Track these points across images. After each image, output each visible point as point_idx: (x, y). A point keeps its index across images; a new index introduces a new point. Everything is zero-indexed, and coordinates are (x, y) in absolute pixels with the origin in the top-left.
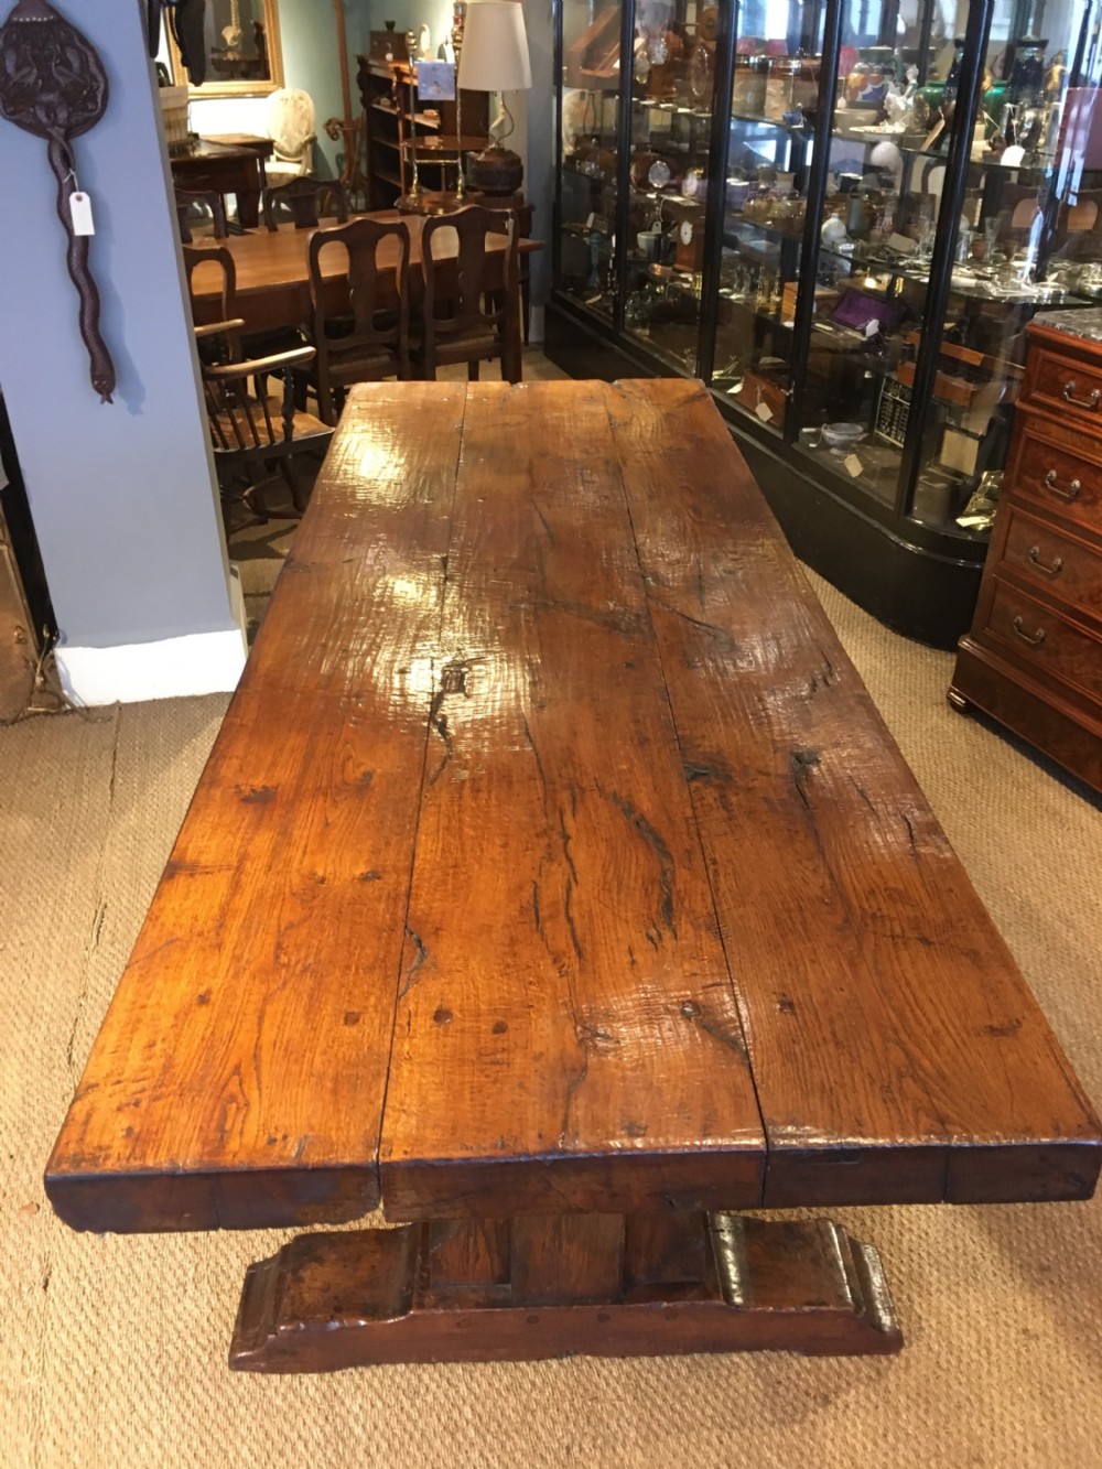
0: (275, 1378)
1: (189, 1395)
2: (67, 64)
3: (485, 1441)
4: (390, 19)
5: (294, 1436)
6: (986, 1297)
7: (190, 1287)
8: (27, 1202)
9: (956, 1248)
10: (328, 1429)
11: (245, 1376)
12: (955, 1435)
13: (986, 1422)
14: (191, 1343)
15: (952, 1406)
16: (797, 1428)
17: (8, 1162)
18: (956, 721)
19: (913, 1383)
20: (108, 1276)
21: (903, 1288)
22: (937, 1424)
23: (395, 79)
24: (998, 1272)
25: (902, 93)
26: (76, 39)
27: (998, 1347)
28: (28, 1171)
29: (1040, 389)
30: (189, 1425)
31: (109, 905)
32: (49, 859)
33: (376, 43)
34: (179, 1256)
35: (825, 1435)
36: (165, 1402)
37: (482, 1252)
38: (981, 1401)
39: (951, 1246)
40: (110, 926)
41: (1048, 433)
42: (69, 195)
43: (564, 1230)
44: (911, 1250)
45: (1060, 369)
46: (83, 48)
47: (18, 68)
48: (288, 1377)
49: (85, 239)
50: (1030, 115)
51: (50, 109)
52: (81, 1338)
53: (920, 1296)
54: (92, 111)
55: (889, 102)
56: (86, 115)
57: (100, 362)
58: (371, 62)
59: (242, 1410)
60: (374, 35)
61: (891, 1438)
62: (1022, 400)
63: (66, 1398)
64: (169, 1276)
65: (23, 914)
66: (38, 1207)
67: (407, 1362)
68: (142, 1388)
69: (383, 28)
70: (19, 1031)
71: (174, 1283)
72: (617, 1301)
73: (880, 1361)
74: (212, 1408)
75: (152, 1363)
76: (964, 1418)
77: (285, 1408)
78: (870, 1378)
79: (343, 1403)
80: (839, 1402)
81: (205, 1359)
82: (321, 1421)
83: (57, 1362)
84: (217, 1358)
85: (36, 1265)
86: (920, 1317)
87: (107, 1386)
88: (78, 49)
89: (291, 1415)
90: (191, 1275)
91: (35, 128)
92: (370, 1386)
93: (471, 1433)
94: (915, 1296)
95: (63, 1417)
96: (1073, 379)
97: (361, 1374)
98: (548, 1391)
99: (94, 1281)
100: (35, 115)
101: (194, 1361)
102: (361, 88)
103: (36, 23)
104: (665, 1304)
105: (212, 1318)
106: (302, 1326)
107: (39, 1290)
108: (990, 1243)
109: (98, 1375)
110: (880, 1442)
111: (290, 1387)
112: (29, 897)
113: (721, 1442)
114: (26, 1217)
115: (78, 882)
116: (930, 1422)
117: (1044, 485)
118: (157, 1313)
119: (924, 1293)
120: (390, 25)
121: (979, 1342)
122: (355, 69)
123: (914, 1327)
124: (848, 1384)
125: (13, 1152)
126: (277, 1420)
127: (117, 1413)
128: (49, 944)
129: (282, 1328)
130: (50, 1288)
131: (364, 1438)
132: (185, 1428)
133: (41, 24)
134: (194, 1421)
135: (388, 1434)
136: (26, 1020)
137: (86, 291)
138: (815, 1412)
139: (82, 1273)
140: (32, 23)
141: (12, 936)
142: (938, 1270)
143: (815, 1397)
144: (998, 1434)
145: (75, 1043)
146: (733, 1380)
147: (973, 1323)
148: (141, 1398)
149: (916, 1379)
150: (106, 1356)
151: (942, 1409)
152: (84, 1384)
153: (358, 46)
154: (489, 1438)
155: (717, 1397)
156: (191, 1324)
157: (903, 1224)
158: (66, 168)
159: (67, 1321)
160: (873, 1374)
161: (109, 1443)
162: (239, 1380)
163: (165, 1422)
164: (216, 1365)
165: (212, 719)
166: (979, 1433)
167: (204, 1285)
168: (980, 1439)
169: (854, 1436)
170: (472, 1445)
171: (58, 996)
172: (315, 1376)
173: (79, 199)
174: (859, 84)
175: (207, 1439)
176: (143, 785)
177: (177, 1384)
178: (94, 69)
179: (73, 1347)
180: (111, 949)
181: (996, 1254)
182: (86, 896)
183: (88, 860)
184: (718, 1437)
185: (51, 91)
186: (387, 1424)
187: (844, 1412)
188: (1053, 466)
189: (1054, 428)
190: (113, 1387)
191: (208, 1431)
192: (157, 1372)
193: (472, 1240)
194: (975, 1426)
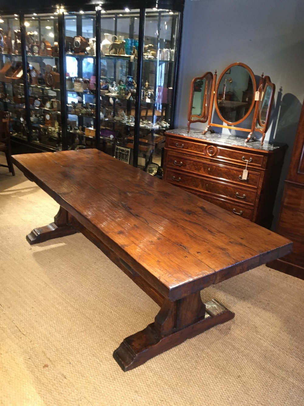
6: (239, 305)
8: (43, 365)
12: (251, 326)
13: (253, 322)
14: (111, 372)
16: (229, 335)
24: (238, 301)
25: (113, 87)
27: (246, 311)
29: (170, 145)
35: (233, 334)
37: (171, 322)
38: (250, 319)
39: (229, 300)
41: (173, 153)
45: (174, 141)
61: (242, 330)
62: (166, 148)
66: (48, 365)
67: (157, 355)
76: (250, 323)
78: (233, 323)
79: (151, 367)
80: (231, 329)
84: (119, 372)
92: (154, 362)
93: (179, 360)
96: (177, 142)
98: (186, 348)
105: (111, 366)
108: (234, 297)
114: (47, 368)
116: (246, 325)
117: (174, 164)
124: (230, 326)
129: (137, 355)
135: (165, 368)
138: (229, 331)
143: (227, 329)
144: (256, 323)
146: (214, 333)
147: (240, 309)
154: (183, 359)
155: (213, 336)
168: (254, 325)
169: (237, 332)
170: (181, 362)
184: (219, 342)
186: (163, 366)
187: (234, 329)
188: (175, 160)
193: (170, 319)
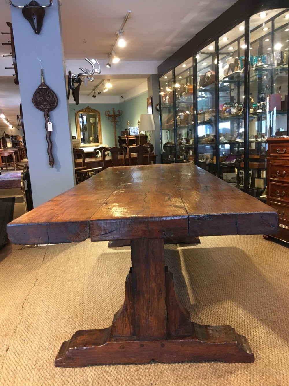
0: (68, 369)
1: (42, 373)
2: (50, 97)
3: (127, 382)
4: (126, 128)
5: (71, 381)
6: (280, 351)
7: (47, 350)
8: (5, 334)
9: (271, 340)
10: (81, 380)
11: (59, 368)
12: (272, 380)
13: (282, 377)
14: (45, 362)
15: (271, 374)
16: (222, 379)
17: (2, 326)
18: (266, 241)
19: (258, 369)
20: (24, 348)
21: (255, 349)
22: (266, 378)
23: (126, 139)
24: (283, 345)
25: (234, 109)
26: (52, 91)
27: (284, 361)
28: (7, 328)
29: (272, 153)
30: (41, 379)
31: (39, 279)
32: (25, 272)
33: (122, 133)
34: (45, 344)
35: (231, 381)
36: (35, 374)
37: (127, 323)
38: (280, 373)
39: (269, 340)
40: (38, 283)
42: (48, 122)
43: (149, 311)
44: (257, 341)
45: (275, 147)
46: (53, 93)
47: (39, 97)
48: (71, 369)
49: (50, 132)
50: (262, 103)
51: (45, 105)
52: (14, 361)
53: (260, 350)
54: (54, 105)
55: (232, 111)
56: (53, 106)
57: (51, 159)
58: (121, 137)
59: (57, 376)
60: (122, 132)
61: (252, 381)
63: (7, 373)
64: (41, 348)
65: (16, 281)
66: (8, 335)
68: (29, 371)
69: (124, 130)
70: (10, 302)
71: (42, 350)
72: (166, 339)
73: (248, 364)
74: (48, 375)
75: (33, 366)
76: (275, 376)
77: (69, 375)
78: (245, 368)
79: (86, 374)
80: (235, 373)
81: (48, 365)
82: (79, 378)
83: (6, 366)
84: (52, 365)
85: (5, 346)
86: (260, 355)
87: (19, 371)
88: (52, 94)
89: (71, 377)
90: (47, 348)
91: (42, 110)
92: (95, 370)
93: (123, 380)
94: (258, 350)
95: (6, 377)
96: (278, 148)
97: (92, 368)
98: (147, 371)
99: (20, 349)
100: (42, 106)
101: (45, 365)
102: (119, 143)
103: (44, 88)
104: (180, 340)
105: (51, 357)
106: (76, 348)
107: (5, 352)
108: (281, 339)
109: (17, 369)
110: (248, 382)
111: (71, 371)
112: (18, 278)
113: (199, 382)
114: (4, 337)
115: (31, 276)
116: (264, 377)
117: (277, 175)
118: (36, 355)
119: (261, 350)
120: (126, 130)
121: (278, 360)
122: (118, 139)
123: (258, 357)
124: (238, 369)
125: (4, 324)
126: (67, 378)
127: (21, 376)
128: (22, 286)
129: (70, 349)
130: (8, 351)
131: (92, 382)
132: (40, 380)
133: (45, 88)
134: (43, 378)
135: (99, 380)
136: (13, 300)
137: (49, 143)
138: (228, 375)
139: (17, 348)
140: (43, 88)
141: (12, 285)
142: (265, 345)
143: (228, 372)
144: (286, 380)
145: (24, 304)
146: (203, 368)
147: (276, 356)
148: (29, 373)
149: (259, 368)
150: (20, 365)
151: (268, 375)
152: (13, 370)
153: (119, 134)
154: (128, 382)
155: (198, 373)
156: (45, 358)
157: (254, 335)
158: (47, 117)
159: (11, 357)
160: (246, 367)
161: (17, 383)
162: (57, 369)
163: (34, 378)
164: (51, 366)
165: (71, 247)
166: (279, 380)
167: (51, 350)
168: (280, 381)
169: (241, 381)
170: (123, 383)
171: (22, 296)
172: (79, 369)
173: (50, 123)
174: (225, 109)
175: (46, 382)
176: (51, 259)
177: (39, 371)
178: (55, 97)
179: (11, 363)
180: (38, 287)
181: (283, 341)
182: (33, 278)
183: (35, 272)
184: (198, 381)
185: (46, 102)
186: (98, 379)
187: (237, 375)
188: (278, 170)
189: (277, 161)
190: (21, 371)
191: (46, 380)
192: (34, 367)
193: (124, 318)
194: (278, 378)
